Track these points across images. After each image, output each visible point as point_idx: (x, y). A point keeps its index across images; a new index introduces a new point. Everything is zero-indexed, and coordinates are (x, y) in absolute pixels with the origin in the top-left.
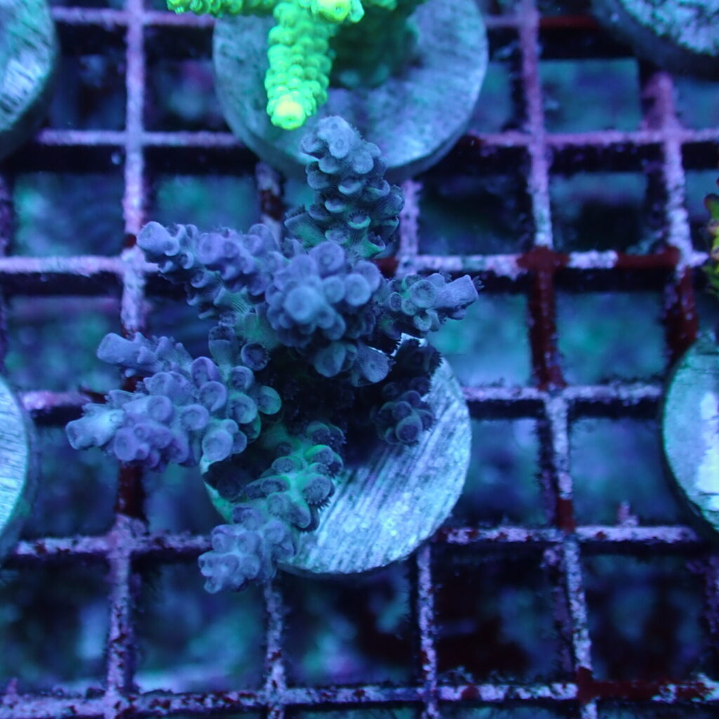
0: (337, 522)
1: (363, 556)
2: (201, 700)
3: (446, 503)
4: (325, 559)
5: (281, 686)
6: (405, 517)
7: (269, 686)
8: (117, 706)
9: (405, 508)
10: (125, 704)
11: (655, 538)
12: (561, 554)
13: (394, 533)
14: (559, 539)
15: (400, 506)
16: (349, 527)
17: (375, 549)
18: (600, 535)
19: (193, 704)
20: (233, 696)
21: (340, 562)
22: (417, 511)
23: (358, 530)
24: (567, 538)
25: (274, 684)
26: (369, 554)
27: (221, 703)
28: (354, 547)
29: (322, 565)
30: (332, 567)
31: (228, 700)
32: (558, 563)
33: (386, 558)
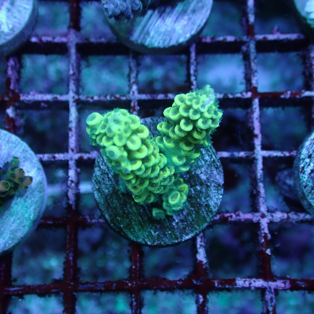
0: (158, 27)
1: (168, 40)
2: (106, 96)
3: (202, 21)
4: (153, 41)
5: (136, 93)
6: (185, 26)
7: (131, 93)
8: (73, 97)
9: (185, 23)
10: (76, 97)
11: (287, 39)
12: (248, 47)
13: (181, 32)
14: (248, 40)
15: (183, 22)
16: (163, 30)
17: (173, 38)
18: (265, 38)
19: (102, 98)
20: (118, 96)
21: (159, 43)
22: (190, 24)
23: (166, 30)
24: (251, 40)
25: (133, 92)
26: (170, 40)
27: (113, 98)
28: (165, 37)
29: (152, 44)
30: (156, 45)
31: (115, 97)
32: (247, 51)
33: (177, 41)
